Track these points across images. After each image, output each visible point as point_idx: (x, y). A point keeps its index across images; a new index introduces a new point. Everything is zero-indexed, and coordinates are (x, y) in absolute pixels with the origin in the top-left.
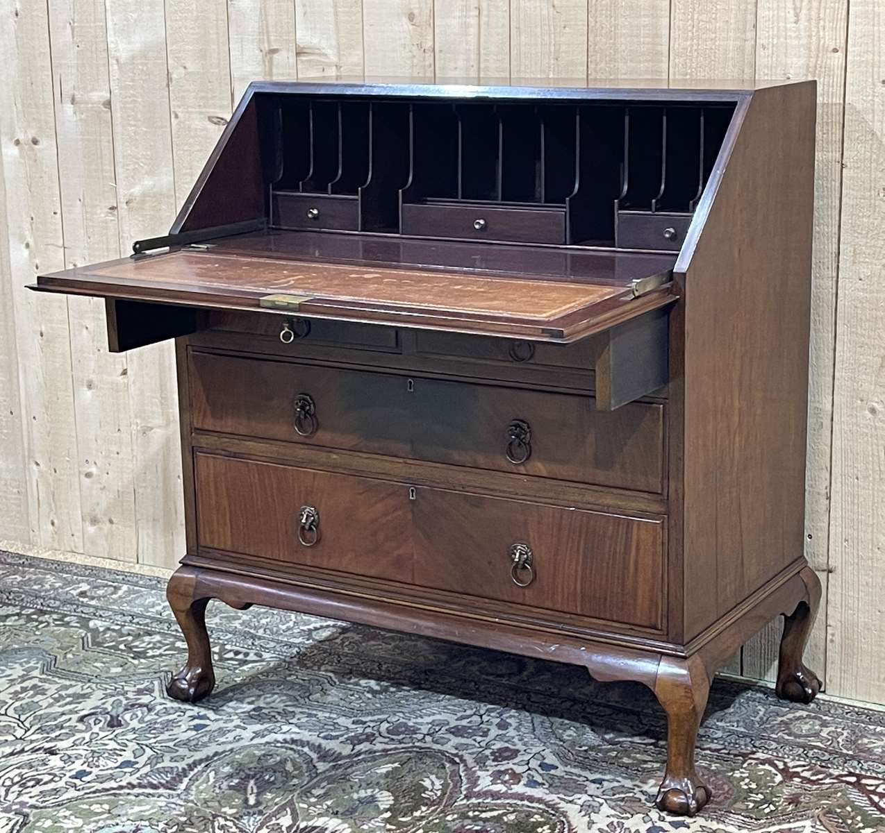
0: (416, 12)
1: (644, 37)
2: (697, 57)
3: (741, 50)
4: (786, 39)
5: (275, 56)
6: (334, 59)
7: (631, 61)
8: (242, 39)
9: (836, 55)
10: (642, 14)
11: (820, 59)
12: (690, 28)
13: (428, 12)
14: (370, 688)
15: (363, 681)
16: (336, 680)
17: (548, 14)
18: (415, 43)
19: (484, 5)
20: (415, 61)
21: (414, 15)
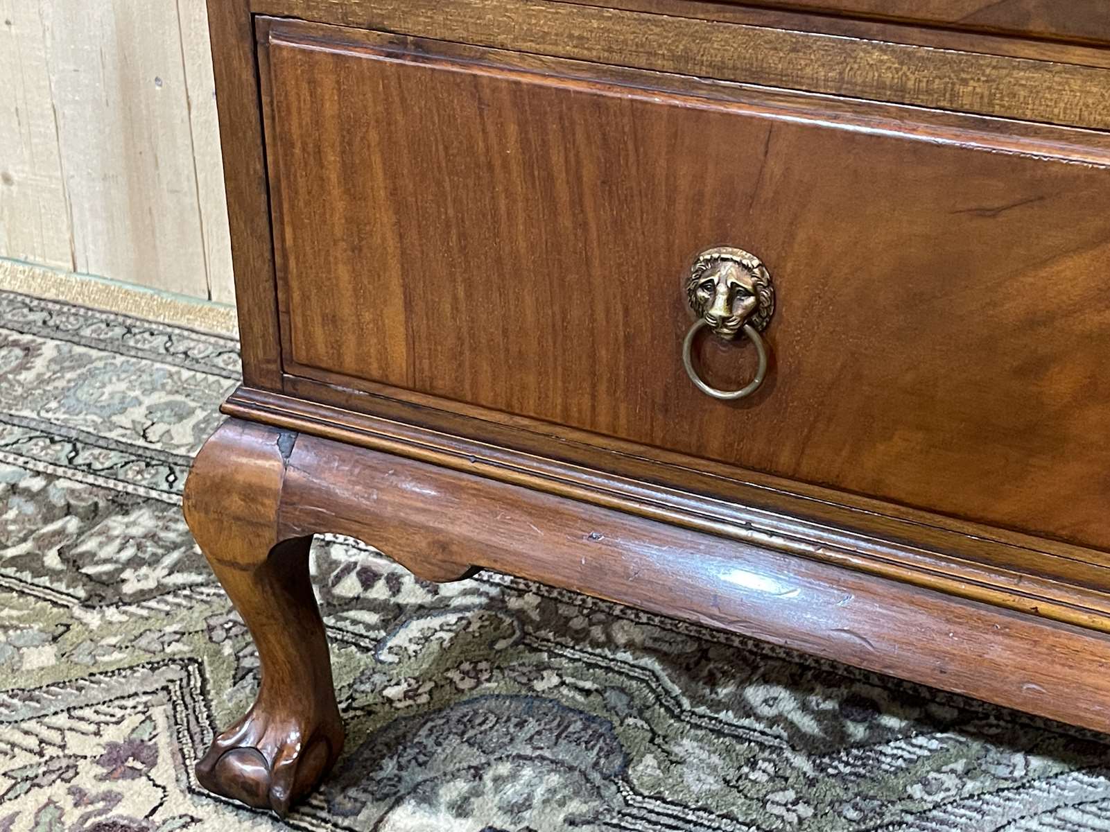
14: (791, 725)
15: (755, 694)
16: (677, 690)
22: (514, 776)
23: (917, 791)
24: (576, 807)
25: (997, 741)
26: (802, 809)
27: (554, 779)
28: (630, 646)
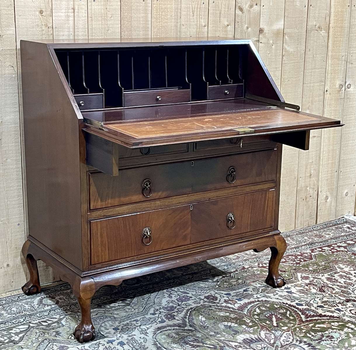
1: (142, 21)
2: (161, 29)
3: (176, 26)
4: (190, 22)
9: (205, 28)
10: (141, 12)
11: (200, 29)
13: (50, 9)
15: (112, 305)
16: (104, 309)
17: (104, 12)
18: (44, 24)
19: (76, 7)
20: (44, 32)
21: (43, 11)
24: (117, 322)
26: (136, 310)
27: (110, 322)
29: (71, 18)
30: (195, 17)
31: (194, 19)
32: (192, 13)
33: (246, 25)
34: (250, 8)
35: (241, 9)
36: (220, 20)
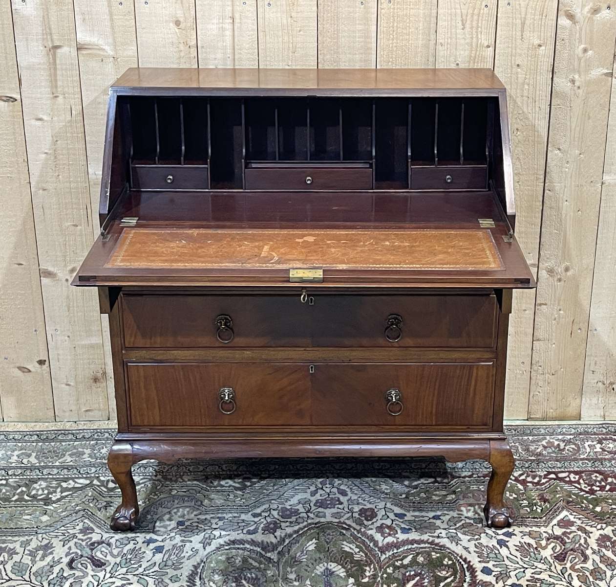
0: (181, 20)
1: (358, 38)
2: (396, 51)
3: (427, 46)
4: (456, 39)
5: (59, 51)
6: (111, 53)
7: (350, 53)
8: (26, 38)
9: (488, 49)
10: (357, 22)
11: (478, 52)
12: (391, 32)
13: (192, 19)
14: (233, 486)
15: (223, 483)
16: (205, 486)
17: (287, 22)
18: (182, 42)
19: (237, 16)
20: (182, 54)
21: (180, 22)
22: (178, 511)
23: (265, 491)
24: (195, 513)
25: (278, 478)
26: (243, 500)
27: (188, 509)
28: (189, 480)
29: (228, 33)
30: (468, 29)
31: (464, 34)
32: (460, 23)
33: (583, 46)
34: (592, 14)
35: (571, 17)
36: (522, 35)
